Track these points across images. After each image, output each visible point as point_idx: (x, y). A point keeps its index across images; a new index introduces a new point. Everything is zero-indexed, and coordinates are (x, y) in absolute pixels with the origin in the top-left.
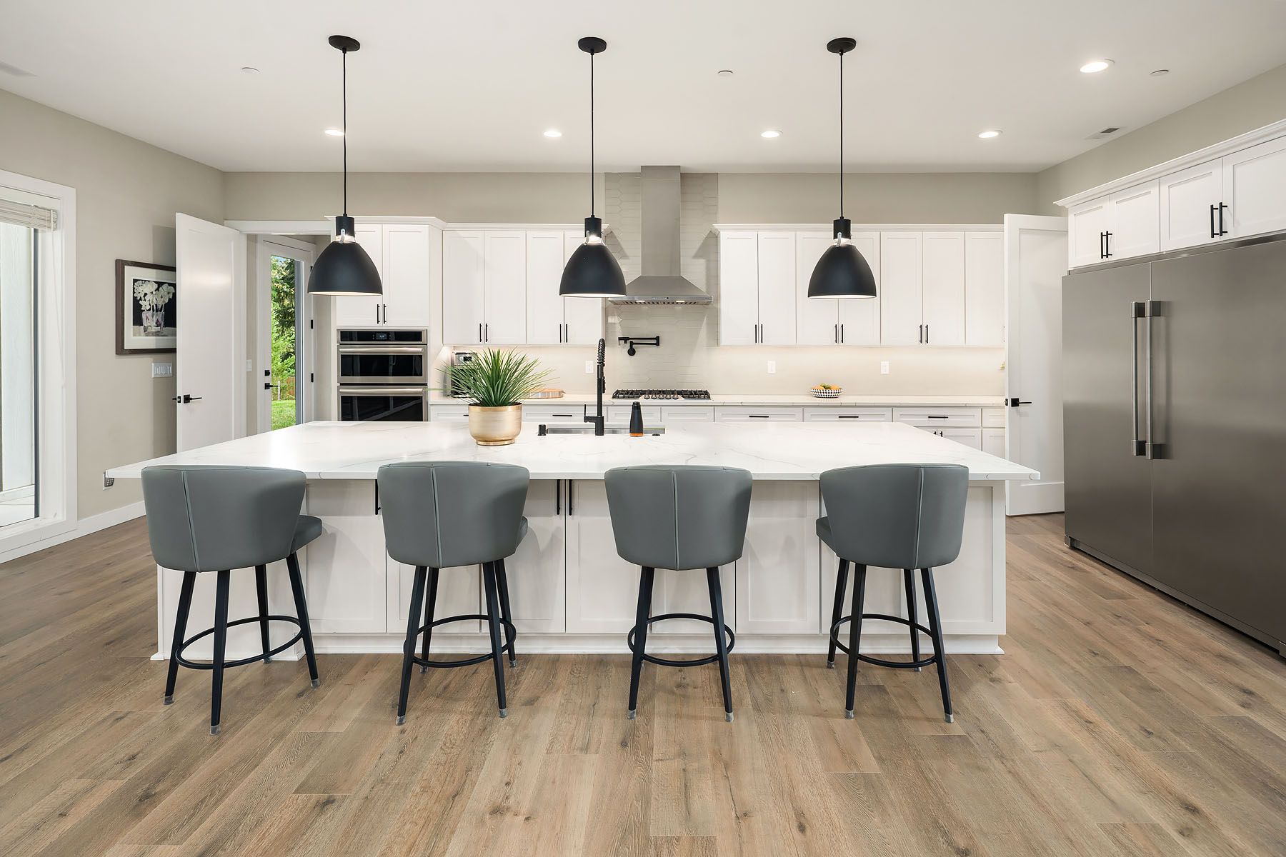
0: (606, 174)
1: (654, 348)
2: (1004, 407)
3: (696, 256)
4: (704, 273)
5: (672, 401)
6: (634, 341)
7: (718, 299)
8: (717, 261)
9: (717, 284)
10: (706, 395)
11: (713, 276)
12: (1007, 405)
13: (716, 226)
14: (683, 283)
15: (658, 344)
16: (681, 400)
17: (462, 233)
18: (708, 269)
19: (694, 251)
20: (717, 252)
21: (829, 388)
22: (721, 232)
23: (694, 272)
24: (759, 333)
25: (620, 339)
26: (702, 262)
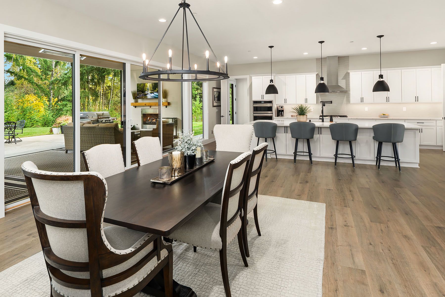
0: (316, 59)
1: (330, 104)
2: (442, 120)
3: (342, 79)
4: (345, 83)
5: (336, 118)
6: (325, 102)
7: (349, 91)
8: (349, 80)
9: (349, 86)
10: (346, 116)
11: (348, 84)
12: (443, 119)
13: (349, 71)
14: (339, 87)
15: (331, 103)
16: (339, 118)
17: (280, 77)
18: (346, 83)
19: (342, 78)
20: (349, 78)
21: (385, 115)
22: (350, 73)
23: (342, 83)
24: (362, 100)
25: (321, 102)
26: (344, 81)
